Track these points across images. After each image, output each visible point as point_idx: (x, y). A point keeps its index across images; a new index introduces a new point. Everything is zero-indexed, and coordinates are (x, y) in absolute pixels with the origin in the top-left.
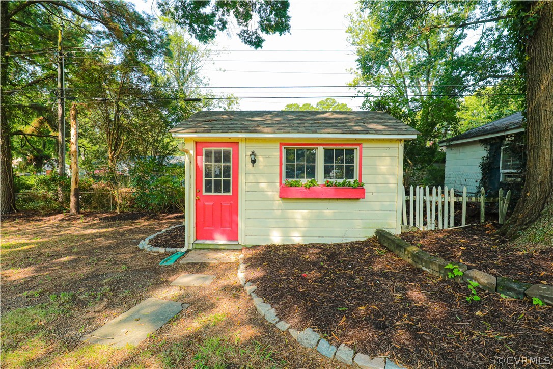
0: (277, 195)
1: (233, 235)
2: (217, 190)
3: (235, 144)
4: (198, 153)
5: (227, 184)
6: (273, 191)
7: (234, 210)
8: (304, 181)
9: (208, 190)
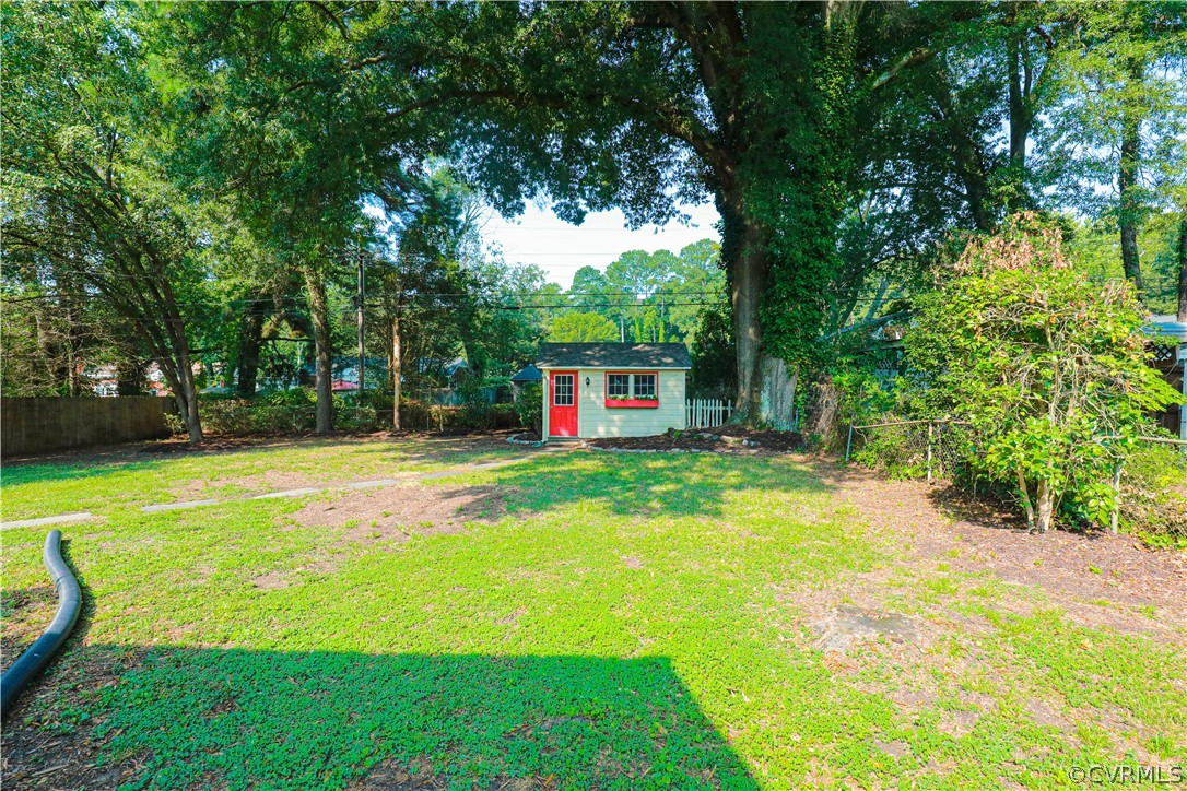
0: (603, 406)
1: (574, 432)
2: (564, 402)
3: (576, 372)
4: (551, 378)
5: (570, 398)
6: (601, 403)
7: (575, 414)
8: (621, 396)
9: (558, 402)
